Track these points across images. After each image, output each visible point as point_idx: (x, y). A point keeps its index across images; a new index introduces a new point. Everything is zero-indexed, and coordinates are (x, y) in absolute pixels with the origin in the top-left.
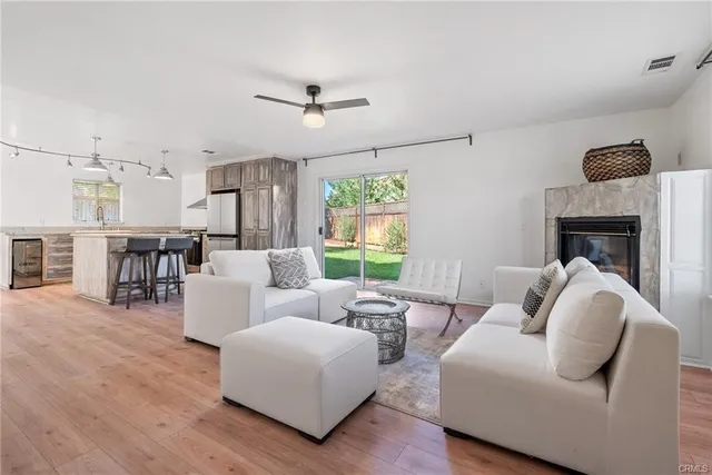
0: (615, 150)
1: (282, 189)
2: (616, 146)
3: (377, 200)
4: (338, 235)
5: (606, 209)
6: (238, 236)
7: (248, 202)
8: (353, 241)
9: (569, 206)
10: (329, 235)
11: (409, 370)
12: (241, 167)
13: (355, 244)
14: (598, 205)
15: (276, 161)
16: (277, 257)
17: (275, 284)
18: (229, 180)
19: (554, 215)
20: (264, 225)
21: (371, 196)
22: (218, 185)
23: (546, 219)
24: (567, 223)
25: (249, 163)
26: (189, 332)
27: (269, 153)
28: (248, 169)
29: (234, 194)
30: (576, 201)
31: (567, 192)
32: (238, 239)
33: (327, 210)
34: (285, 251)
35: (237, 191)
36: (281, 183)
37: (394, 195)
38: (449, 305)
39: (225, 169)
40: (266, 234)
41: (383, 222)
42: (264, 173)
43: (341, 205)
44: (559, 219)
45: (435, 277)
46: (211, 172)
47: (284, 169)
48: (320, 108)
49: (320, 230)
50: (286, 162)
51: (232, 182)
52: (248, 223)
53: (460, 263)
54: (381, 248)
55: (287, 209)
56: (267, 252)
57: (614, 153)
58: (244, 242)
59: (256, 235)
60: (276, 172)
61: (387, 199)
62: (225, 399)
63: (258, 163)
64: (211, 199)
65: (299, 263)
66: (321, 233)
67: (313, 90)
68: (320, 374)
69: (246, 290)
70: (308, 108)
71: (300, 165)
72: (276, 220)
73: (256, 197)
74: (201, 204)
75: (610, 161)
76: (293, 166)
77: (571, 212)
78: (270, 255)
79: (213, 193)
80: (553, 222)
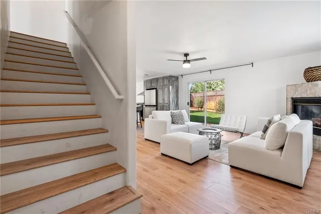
0: (317, 68)
1: (173, 88)
2: (318, 67)
3: (213, 90)
4: (195, 105)
5: (312, 94)
6: (156, 106)
7: (160, 93)
8: (202, 108)
9: (297, 93)
10: (192, 106)
11: (221, 152)
12: (157, 80)
13: (203, 109)
14: (309, 92)
15: (171, 77)
16: (174, 113)
17: (173, 123)
18: (153, 84)
19: (290, 96)
20: (166, 101)
21: (210, 88)
22: (149, 86)
23: (287, 98)
24: (296, 100)
25: (160, 78)
26: (146, 137)
27: (168, 74)
28: (160, 80)
29: (155, 90)
30: (299, 91)
31: (296, 87)
32: (156, 107)
33: (191, 95)
34: (176, 111)
35: (156, 89)
36: (172, 85)
37: (221, 87)
38: (241, 133)
39: (151, 81)
40: (167, 105)
41: (215, 99)
42: (166, 82)
43: (196, 92)
44: (292, 98)
45: (235, 122)
46: (146, 82)
47: (173, 80)
48: (189, 61)
49: (188, 103)
50: (174, 77)
51: (154, 85)
52: (160, 101)
53: (245, 117)
54: (214, 111)
55: (175, 95)
56: (170, 111)
57: (317, 70)
58: (159, 108)
59: (163, 106)
60: (171, 81)
61: (218, 89)
62: (162, 154)
63: (164, 78)
64: (146, 92)
65: (181, 116)
66: (188, 104)
67: (186, 55)
68: (191, 146)
69: (165, 123)
70: (185, 62)
71: (180, 78)
72: (171, 100)
73: (163, 91)
74: (143, 94)
75: (315, 73)
76: (177, 78)
77: (297, 95)
78: (171, 112)
79: (147, 90)
80: (290, 100)
